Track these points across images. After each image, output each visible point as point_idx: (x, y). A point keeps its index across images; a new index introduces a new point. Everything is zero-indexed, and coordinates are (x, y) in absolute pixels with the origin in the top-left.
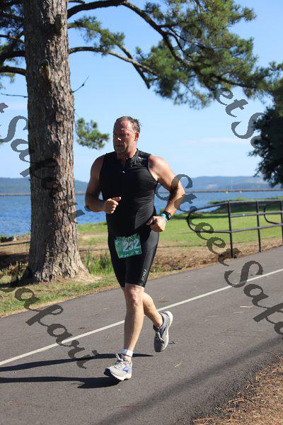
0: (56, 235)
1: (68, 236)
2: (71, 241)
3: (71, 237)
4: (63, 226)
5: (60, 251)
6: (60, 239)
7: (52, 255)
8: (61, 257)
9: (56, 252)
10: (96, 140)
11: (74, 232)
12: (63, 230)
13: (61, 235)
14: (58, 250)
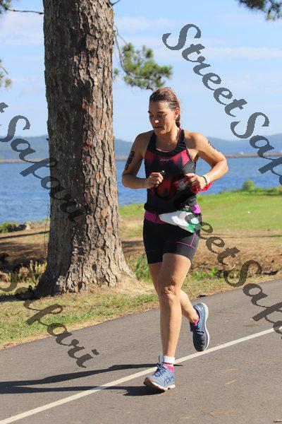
0: (88, 222)
1: (106, 223)
2: (110, 232)
3: (109, 225)
4: (98, 209)
5: (93, 246)
6: (93, 228)
7: (81, 252)
8: (95, 255)
9: (88, 248)
10: (152, 77)
11: (115, 218)
12: (98, 215)
13: (96, 223)
14: (90, 245)
